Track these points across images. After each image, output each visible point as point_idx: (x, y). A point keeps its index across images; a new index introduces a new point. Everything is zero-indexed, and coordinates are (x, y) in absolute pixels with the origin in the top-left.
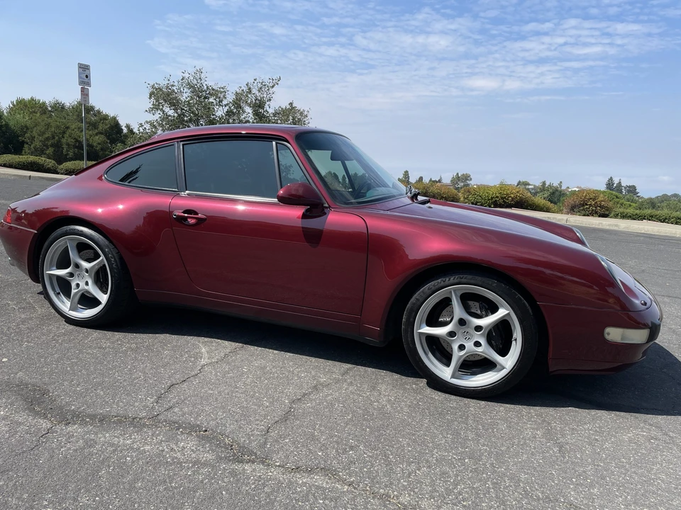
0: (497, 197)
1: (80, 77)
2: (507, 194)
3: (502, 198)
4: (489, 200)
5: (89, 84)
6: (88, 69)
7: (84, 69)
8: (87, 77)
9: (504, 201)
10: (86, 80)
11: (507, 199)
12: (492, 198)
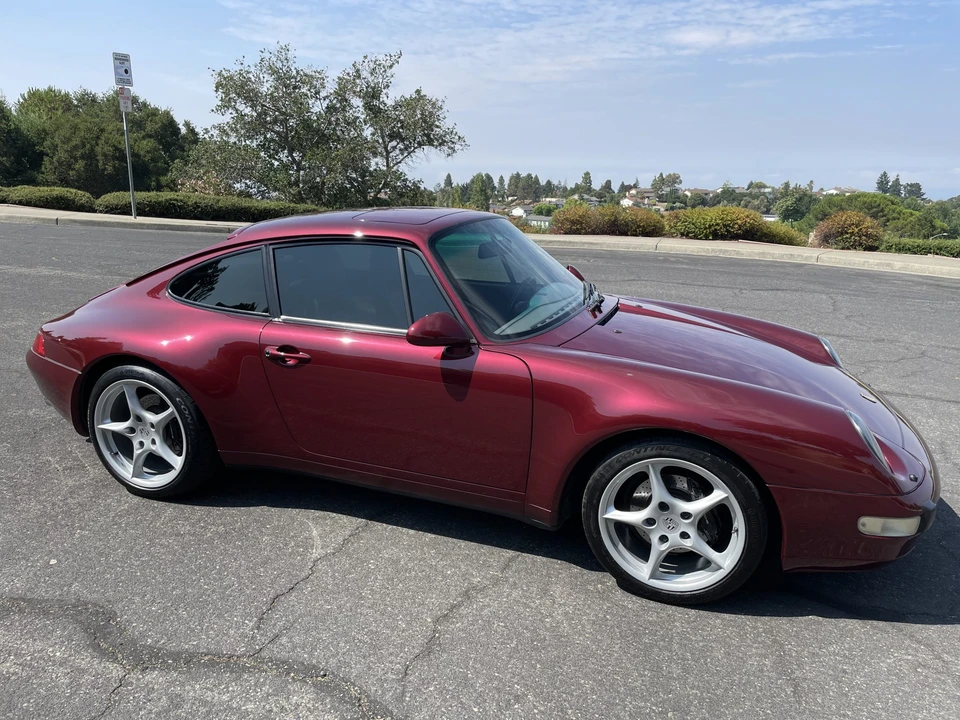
0: (718, 224)
1: (116, 73)
2: (732, 220)
3: (725, 226)
4: (706, 228)
5: (130, 83)
6: (127, 60)
7: (122, 61)
8: (126, 71)
9: (727, 231)
10: (125, 76)
11: (732, 228)
12: (710, 226)
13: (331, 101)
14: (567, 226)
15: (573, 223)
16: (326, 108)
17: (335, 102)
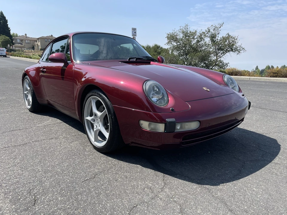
1: (132, 33)
5: (136, 35)
6: (136, 30)
7: (134, 30)
8: (135, 33)
10: (135, 34)
13: (198, 39)
14: (272, 74)
15: (274, 73)
16: (197, 41)
17: (199, 39)
